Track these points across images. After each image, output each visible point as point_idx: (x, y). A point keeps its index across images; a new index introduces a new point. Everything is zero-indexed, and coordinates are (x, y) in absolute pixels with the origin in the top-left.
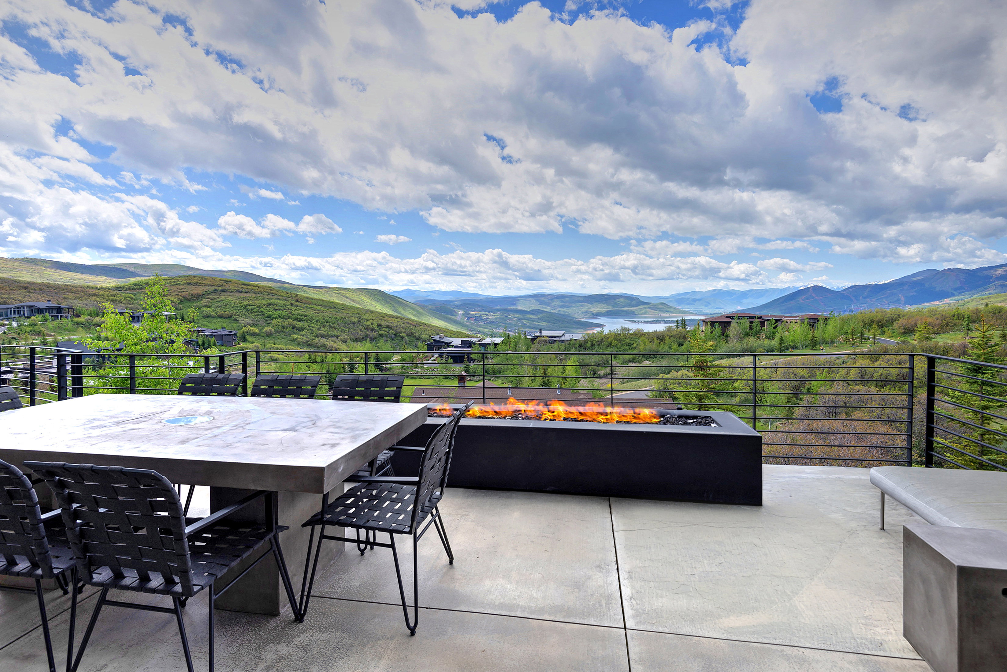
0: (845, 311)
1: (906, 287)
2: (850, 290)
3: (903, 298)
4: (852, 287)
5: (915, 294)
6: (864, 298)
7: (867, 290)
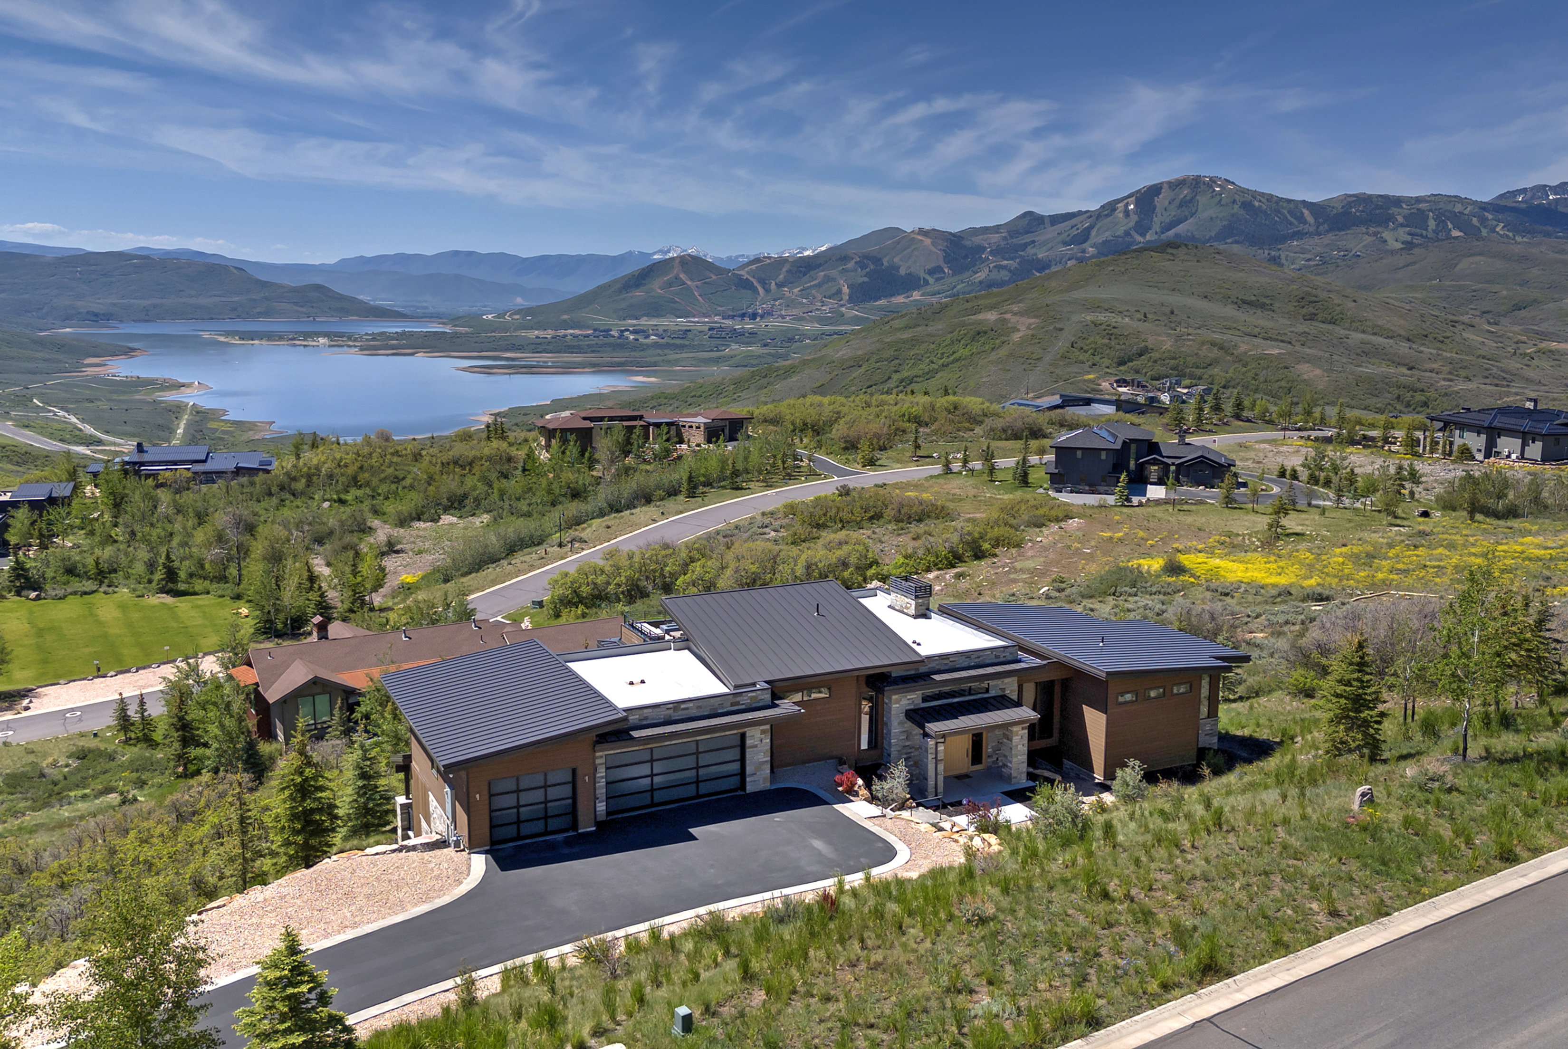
0: (743, 316)
1: (851, 265)
2: (754, 267)
3: (845, 290)
4: (757, 260)
5: (866, 279)
6: (779, 286)
7: (784, 270)
